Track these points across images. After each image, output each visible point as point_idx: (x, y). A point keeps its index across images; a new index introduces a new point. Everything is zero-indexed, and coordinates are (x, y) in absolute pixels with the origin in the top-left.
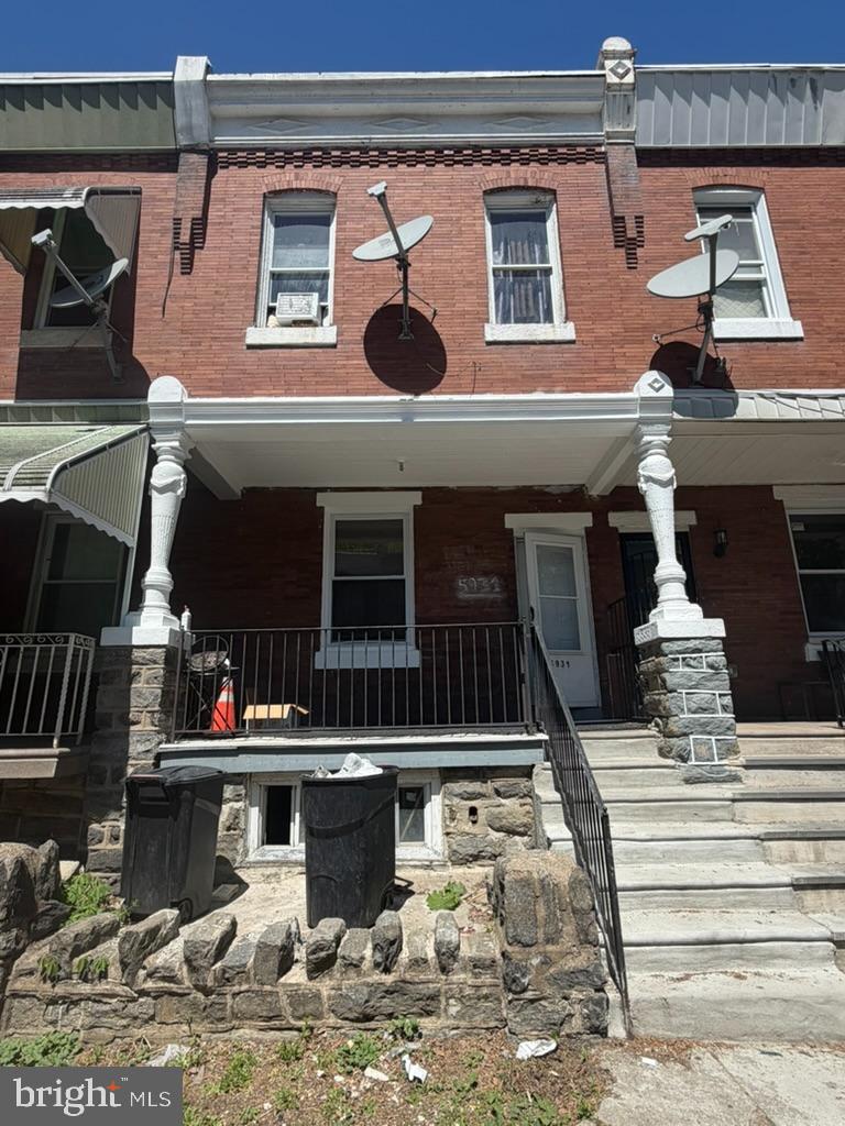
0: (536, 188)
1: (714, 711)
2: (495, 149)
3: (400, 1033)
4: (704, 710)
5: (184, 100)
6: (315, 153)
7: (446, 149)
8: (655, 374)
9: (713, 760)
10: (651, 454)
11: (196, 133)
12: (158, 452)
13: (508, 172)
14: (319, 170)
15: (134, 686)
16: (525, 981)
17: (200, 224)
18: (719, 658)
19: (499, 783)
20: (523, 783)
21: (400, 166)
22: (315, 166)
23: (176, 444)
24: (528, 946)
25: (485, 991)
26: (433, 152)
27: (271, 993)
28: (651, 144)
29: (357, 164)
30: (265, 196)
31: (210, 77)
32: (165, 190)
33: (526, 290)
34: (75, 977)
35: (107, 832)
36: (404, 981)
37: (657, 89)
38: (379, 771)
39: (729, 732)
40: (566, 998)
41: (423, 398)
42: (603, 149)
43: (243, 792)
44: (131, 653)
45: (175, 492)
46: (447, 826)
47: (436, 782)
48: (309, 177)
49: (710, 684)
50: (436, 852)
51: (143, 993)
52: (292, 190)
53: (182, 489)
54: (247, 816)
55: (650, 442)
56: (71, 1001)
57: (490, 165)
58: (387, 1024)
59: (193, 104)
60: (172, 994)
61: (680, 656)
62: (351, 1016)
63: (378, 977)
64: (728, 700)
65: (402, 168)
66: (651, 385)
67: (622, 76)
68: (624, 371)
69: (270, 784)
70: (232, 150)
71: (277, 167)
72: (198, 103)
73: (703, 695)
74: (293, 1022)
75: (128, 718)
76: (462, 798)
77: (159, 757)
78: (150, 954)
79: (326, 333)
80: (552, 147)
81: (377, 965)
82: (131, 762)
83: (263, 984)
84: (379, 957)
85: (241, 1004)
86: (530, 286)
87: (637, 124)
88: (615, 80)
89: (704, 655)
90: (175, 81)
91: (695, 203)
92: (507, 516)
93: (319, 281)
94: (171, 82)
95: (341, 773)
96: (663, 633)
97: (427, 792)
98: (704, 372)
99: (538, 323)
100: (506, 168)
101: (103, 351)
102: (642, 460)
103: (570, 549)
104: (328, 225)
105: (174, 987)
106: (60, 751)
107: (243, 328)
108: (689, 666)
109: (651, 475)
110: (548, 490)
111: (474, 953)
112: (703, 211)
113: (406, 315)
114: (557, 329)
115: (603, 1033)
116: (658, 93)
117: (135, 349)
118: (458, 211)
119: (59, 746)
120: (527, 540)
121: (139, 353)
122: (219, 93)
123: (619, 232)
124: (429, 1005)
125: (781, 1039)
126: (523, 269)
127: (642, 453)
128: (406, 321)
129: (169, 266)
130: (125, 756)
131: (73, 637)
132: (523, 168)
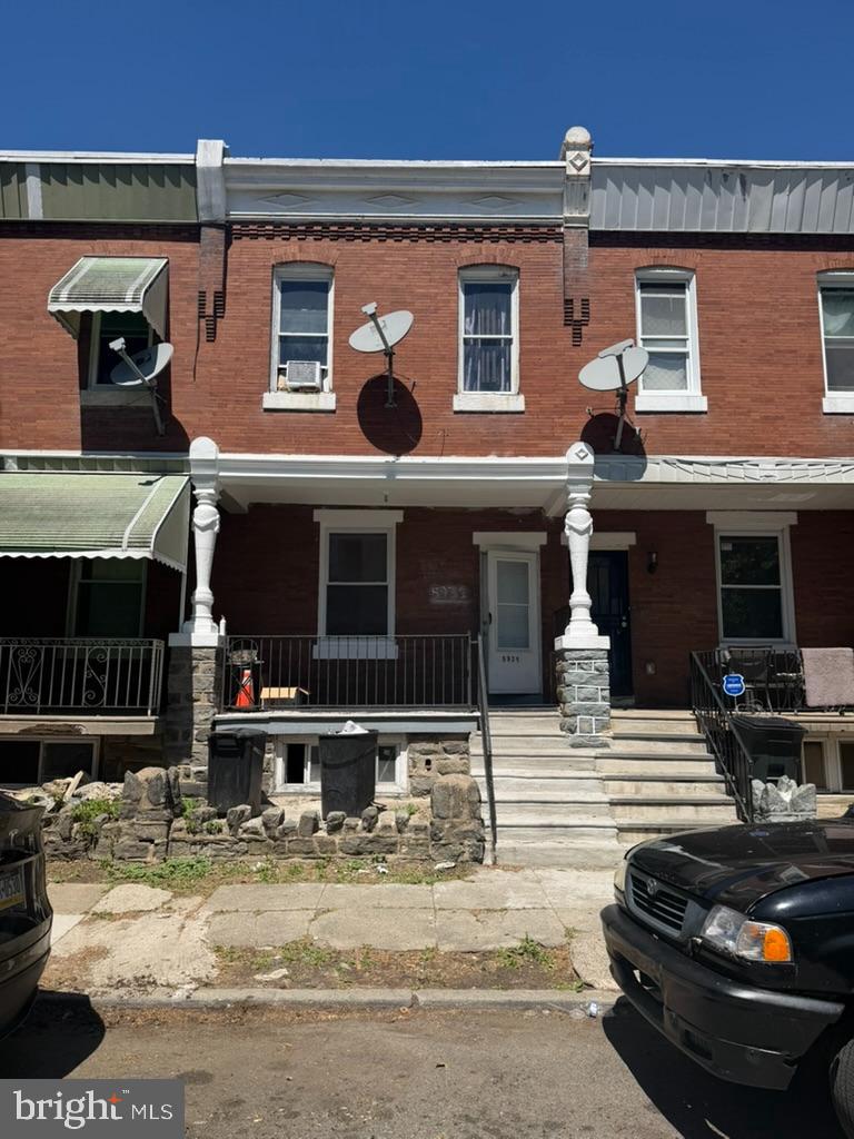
0: (503, 265)
1: (596, 700)
2: (470, 227)
3: (376, 859)
4: (589, 699)
5: (205, 183)
6: (315, 228)
7: (428, 227)
8: (580, 446)
9: (592, 733)
10: (576, 507)
11: (215, 211)
12: (197, 497)
13: (480, 250)
14: (318, 243)
15: (194, 675)
16: (441, 835)
17: (221, 297)
18: (604, 664)
19: (447, 744)
20: (462, 744)
21: (388, 241)
22: (315, 239)
23: (212, 491)
24: (443, 818)
25: (421, 842)
26: (416, 230)
27: (308, 841)
28: (603, 228)
29: (352, 238)
30: (273, 266)
31: (228, 161)
32: (189, 260)
33: (491, 358)
34: (205, 832)
35: (181, 772)
36: (379, 836)
37: (609, 181)
38: (366, 732)
39: (605, 715)
40: (461, 844)
41: (404, 459)
42: (562, 230)
43: (273, 747)
44: (191, 652)
45: (213, 530)
46: (411, 771)
47: (404, 742)
48: (312, 249)
49: (596, 682)
50: (402, 788)
51: (242, 840)
52: (296, 261)
53: (217, 527)
54: (275, 763)
55: (575, 498)
56: (204, 844)
57: (465, 242)
58: (369, 856)
59: (213, 186)
60: (257, 841)
61: (577, 662)
62: (351, 852)
63: (364, 834)
64: (607, 693)
65: (390, 242)
66: (578, 453)
67: (579, 169)
68: (560, 438)
69: (290, 742)
70: (245, 223)
71: (284, 239)
72: (217, 186)
73: (590, 688)
74: (320, 855)
75: (192, 697)
76: (421, 754)
77: (215, 723)
78: (243, 822)
79: (327, 401)
80: (518, 227)
81: (364, 828)
82: (196, 726)
83: (304, 836)
84: (366, 825)
85: (293, 846)
86: (494, 355)
87: (591, 210)
88: (574, 172)
89: (593, 661)
90: (198, 165)
91: (638, 279)
92: (475, 534)
93: (318, 346)
94: (193, 166)
95: (344, 733)
96: (565, 646)
97: (398, 749)
98: (622, 440)
99: (498, 390)
100: (478, 245)
101: (151, 410)
102: (569, 511)
103: (527, 564)
104: (327, 291)
105: (257, 837)
106: (154, 718)
107: (260, 393)
108: (582, 668)
109: (574, 525)
110: (510, 511)
111: (417, 823)
112: (644, 287)
113: (391, 385)
114: (510, 400)
115: (480, 861)
116: (610, 184)
117: (173, 409)
118: (436, 287)
119: (152, 715)
120: (489, 553)
121: (177, 412)
122: (233, 173)
123: (568, 313)
124: (391, 848)
125: (570, 865)
126: (490, 340)
127: (569, 505)
128: (391, 390)
129: (196, 333)
130: (191, 722)
131: (155, 642)
132: (494, 245)
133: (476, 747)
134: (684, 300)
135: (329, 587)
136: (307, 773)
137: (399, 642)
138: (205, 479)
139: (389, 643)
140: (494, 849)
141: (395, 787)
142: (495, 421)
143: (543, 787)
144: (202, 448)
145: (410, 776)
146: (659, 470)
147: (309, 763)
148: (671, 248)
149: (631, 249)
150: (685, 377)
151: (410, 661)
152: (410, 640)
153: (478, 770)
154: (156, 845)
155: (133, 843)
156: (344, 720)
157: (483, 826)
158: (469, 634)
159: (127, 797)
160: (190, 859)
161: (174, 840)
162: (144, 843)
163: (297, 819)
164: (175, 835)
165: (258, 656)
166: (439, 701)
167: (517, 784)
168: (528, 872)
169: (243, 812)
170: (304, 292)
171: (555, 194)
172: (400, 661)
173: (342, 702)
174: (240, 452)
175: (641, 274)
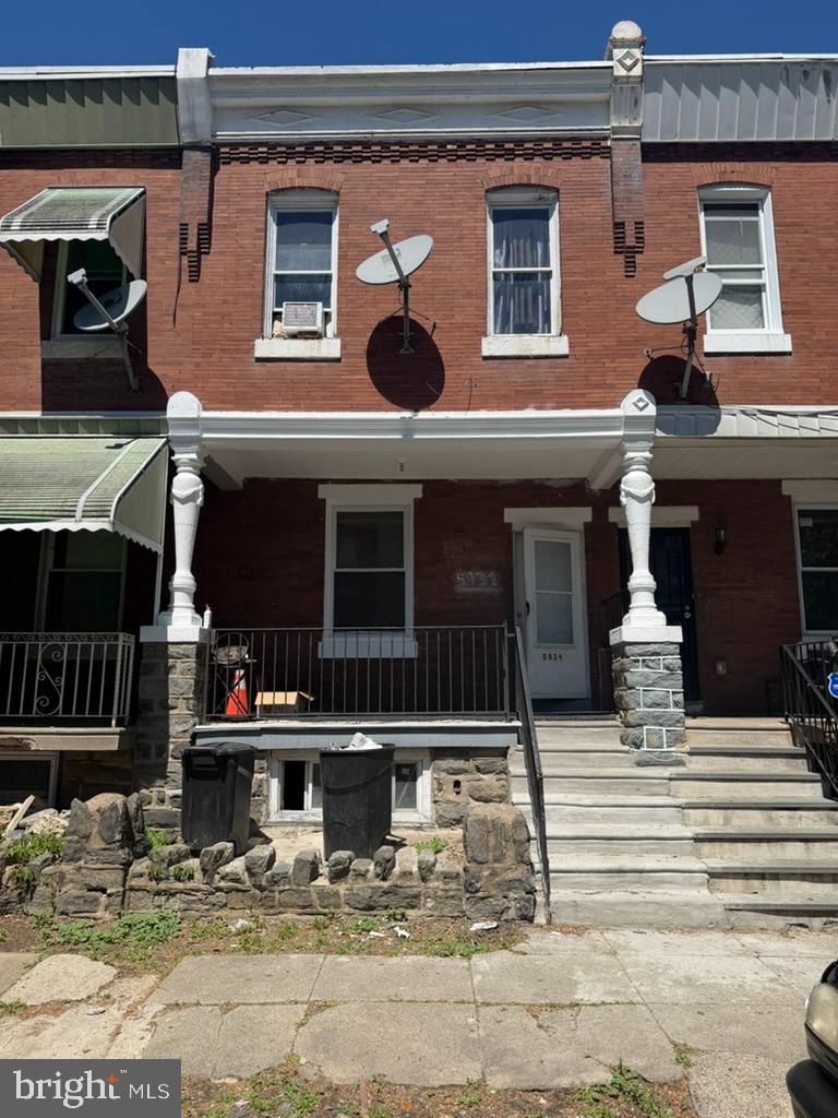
0: (539, 186)
1: (667, 706)
2: (499, 143)
3: (392, 917)
4: (658, 705)
5: (187, 98)
6: (317, 149)
7: (449, 143)
8: (639, 394)
9: (662, 747)
10: (633, 470)
11: (199, 131)
12: (177, 464)
13: (512, 168)
14: (320, 166)
15: (170, 676)
16: (478, 885)
17: (206, 230)
18: (675, 660)
19: (479, 761)
20: (499, 761)
21: (402, 161)
22: (316, 162)
23: (194, 456)
24: (481, 863)
25: (451, 893)
26: (436, 147)
27: (305, 891)
28: (658, 140)
29: (359, 159)
30: (267, 194)
31: (213, 72)
32: (169, 189)
33: (526, 295)
34: (172, 878)
36: (396, 886)
37: (665, 82)
38: (380, 747)
39: (678, 725)
40: (505, 897)
41: (423, 415)
42: (609, 143)
43: (266, 765)
44: (167, 649)
45: (195, 502)
46: (435, 796)
47: (427, 759)
48: (314, 173)
49: (666, 683)
50: (425, 817)
51: (219, 889)
52: (294, 188)
53: (201, 499)
54: (268, 785)
55: (632, 458)
56: (170, 894)
57: (494, 160)
58: (384, 912)
59: (197, 101)
60: (238, 890)
61: (641, 658)
62: (360, 906)
63: (377, 883)
64: (680, 697)
65: (405, 163)
66: (637, 403)
67: (629, 69)
68: (613, 387)
69: (287, 759)
70: (234, 145)
71: (279, 162)
72: (201, 100)
73: (658, 692)
74: (320, 909)
75: (167, 704)
76: (448, 773)
77: (195, 736)
78: (221, 865)
79: (330, 347)
80: (556, 141)
81: (377, 875)
82: (172, 740)
83: (299, 885)
84: (379, 870)
85: (285, 898)
86: (530, 290)
87: (644, 119)
88: (623, 72)
89: (661, 658)
90: (178, 77)
91: (701, 200)
92: (507, 511)
93: (321, 286)
94: (174, 78)
95: (351, 748)
96: (626, 638)
97: (419, 767)
98: (689, 387)
99: (536, 332)
100: (509, 163)
101: (121, 362)
102: (624, 475)
103: (569, 545)
104: (330, 222)
105: (239, 886)
106: (118, 729)
107: (251, 340)
108: (648, 667)
109: (631, 490)
110: (549, 483)
111: (445, 869)
112: (709, 208)
113: (407, 327)
114: (551, 343)
115: (530, 920)
116: (666, 86)
117: (149, 360)
118: (460, 213)
119: (117, 726)
120: (525, 534)
121: (154, 364)
122: (220, 87)
123: (619, 239)
124: (413, 902)
125: (650, 925)
126: (525, 274)
127: (625, 468)
128: (407, 333)
129: (177, 272)
130: (166, 735)
131: (121, 636)
132: (527, 163)
133: (517, 766)
134: (756, 223)
135: (336, 574)
136: (308, 797)
137: (419, 636)
138: (186, 442)
139: (406, 639)
140: (548, 903)
141: (416, 815)
142: (535, 367)
143: (605, 818)
144: (182, 404)
145: (435, 802)
146: (734, 422)
147: (310, 785)
148: (740, 161)
149: (692, 164)
150: (761, 314)
151: (433, 659)
152: (433, 634)
153: (521, 796)
154: (110, 895)
155: (79, 893)
156: (352, 731)
157: (533, 872)
158: (505, 625)
159: (73, 833)
160: (151, 914)
161: (132, 889)
162: (93, 893)
163: (290, 861)
164: (134, 883)
165: (249, 652)
166: (469, 708)
167: (574, 815)
168: (595, 935)
169: (221, 852)
170: (303, 223)
171: (600, 102)
172: (421, 658)
173: (351, 709)
174: (228, 410)
175: (707, 193)
